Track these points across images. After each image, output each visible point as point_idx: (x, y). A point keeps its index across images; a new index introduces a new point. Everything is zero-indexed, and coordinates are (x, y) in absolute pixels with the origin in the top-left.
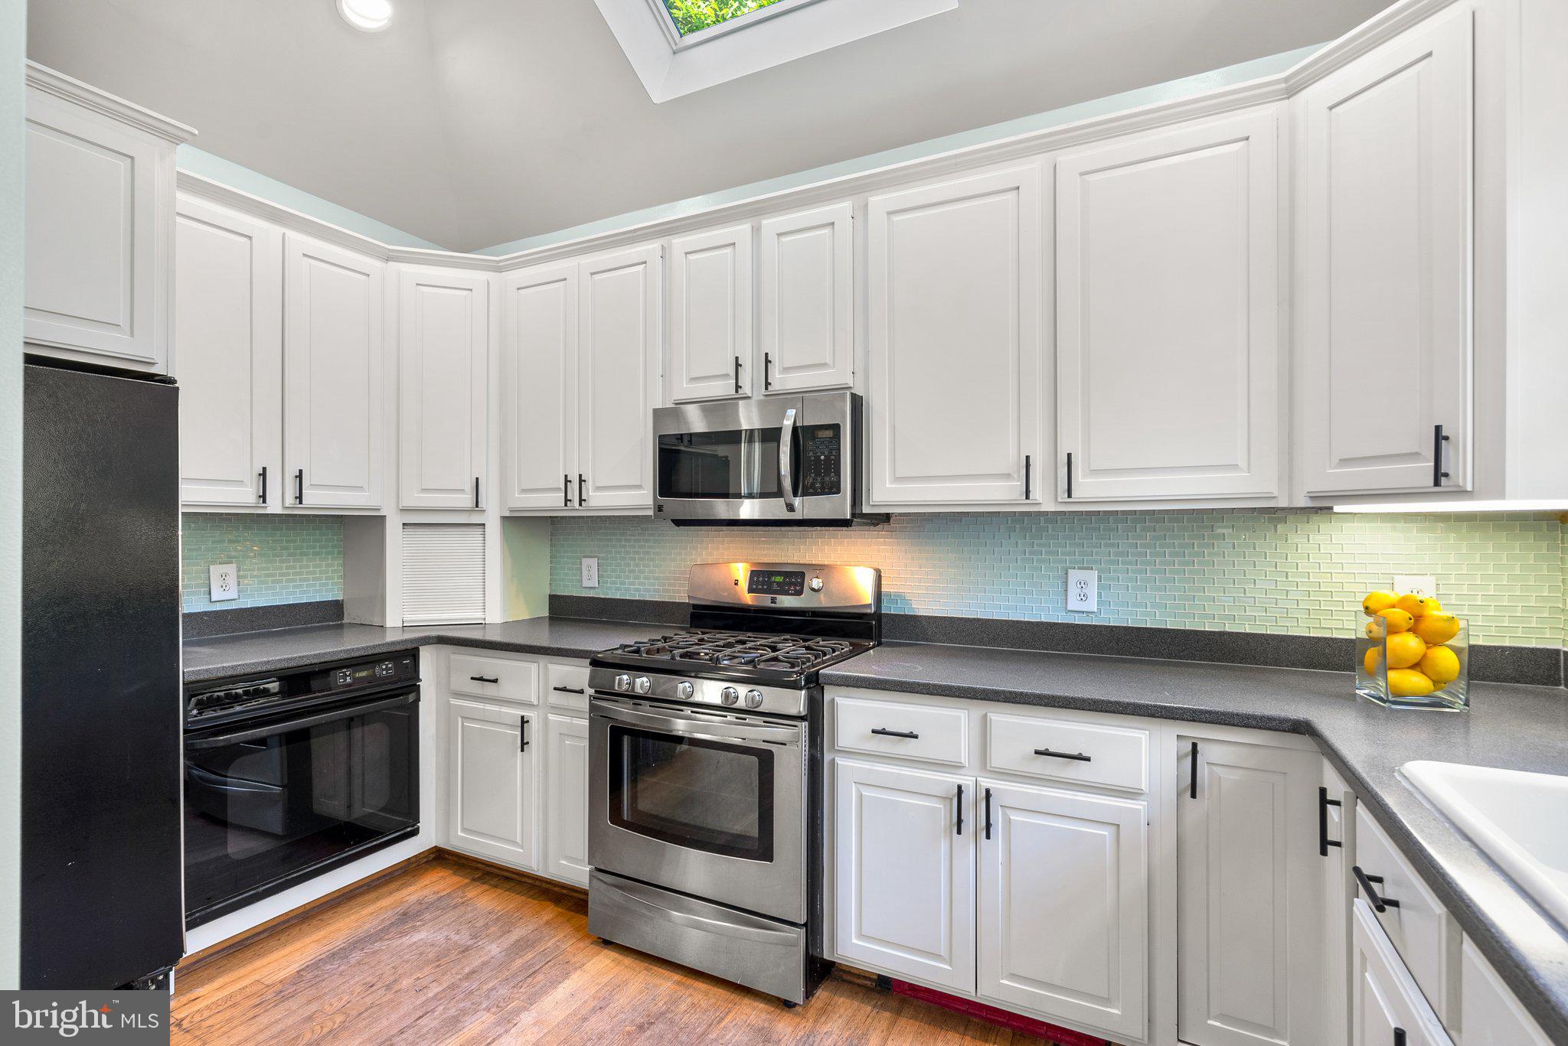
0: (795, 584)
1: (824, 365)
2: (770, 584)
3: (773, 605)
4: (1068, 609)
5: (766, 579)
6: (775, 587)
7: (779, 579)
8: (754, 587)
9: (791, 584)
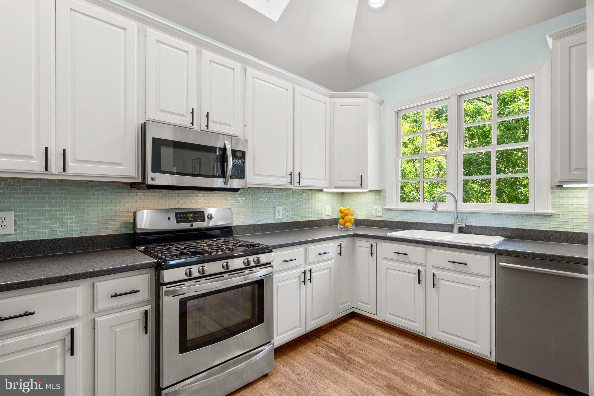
0: (200, 217)
1: (229, 125)
2: (187, 218)
3: (192, 227)
4: (276, 218)
5: (185, 216)
6: (190, 219)
7: (191, 215)
8: (179, 220)
9: (198, 217)
